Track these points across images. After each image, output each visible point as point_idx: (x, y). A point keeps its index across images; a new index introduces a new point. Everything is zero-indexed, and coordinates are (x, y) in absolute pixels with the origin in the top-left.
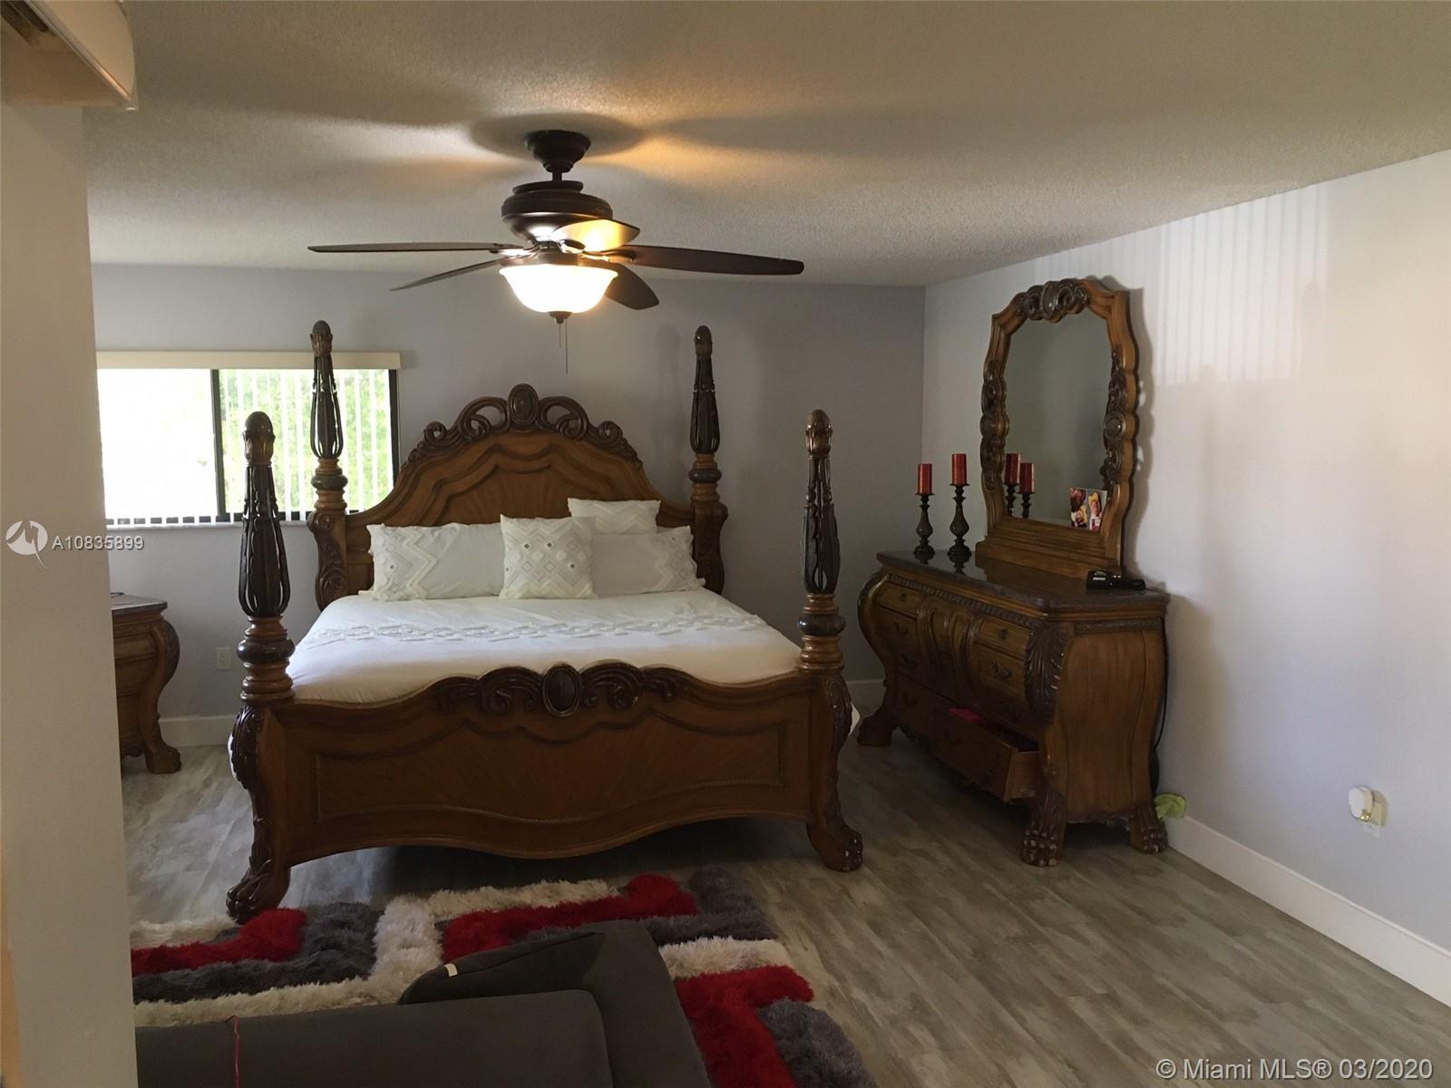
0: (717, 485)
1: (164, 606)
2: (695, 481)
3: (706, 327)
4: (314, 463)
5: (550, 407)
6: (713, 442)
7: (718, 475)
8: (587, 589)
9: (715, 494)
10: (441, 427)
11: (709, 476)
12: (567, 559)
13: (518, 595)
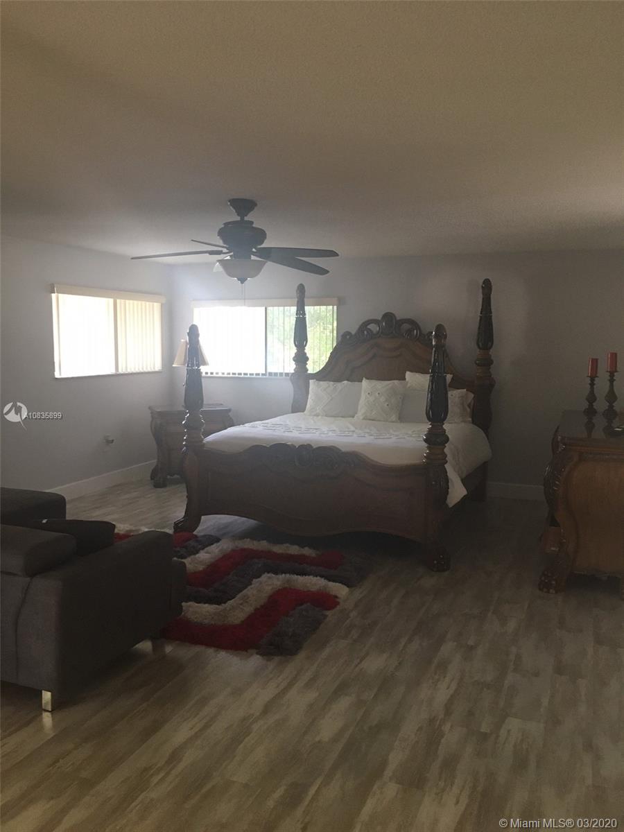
0: (490, 368)
1: (230, 410)
2: (478, 365)
3: (488, 279)
4: (294, 350)
5: (403, 323)
6: (490, 344)
7: (491, 362)
8: (394, 417)
9: (490, 372)
10: (349, 333)
11: (486, 362)
12: (386, 401)
13: (361, 418)
